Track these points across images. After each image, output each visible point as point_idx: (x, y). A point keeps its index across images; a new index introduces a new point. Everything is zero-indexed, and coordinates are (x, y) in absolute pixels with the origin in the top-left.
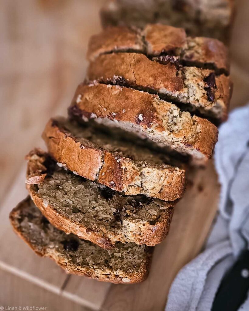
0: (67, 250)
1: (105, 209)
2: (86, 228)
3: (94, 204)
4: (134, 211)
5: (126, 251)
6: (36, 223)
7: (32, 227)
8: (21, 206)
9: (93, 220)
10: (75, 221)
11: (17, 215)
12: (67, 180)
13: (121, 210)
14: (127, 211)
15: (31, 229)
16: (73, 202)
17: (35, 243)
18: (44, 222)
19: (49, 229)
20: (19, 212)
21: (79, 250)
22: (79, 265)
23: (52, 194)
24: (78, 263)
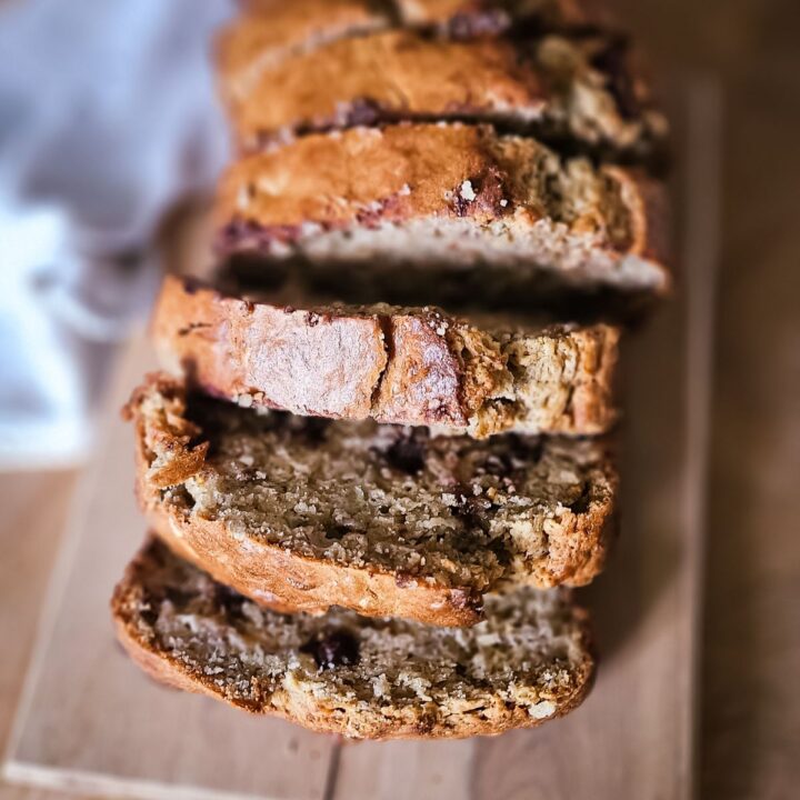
0: (331, 666)
1: (420, 505)
2: (395, 573)
3: (380, 498)
4: (511, 489)
5: (512, 621)
6: (200, 613)
7: (194, 628)
8: (139, 571)
9: (401, 544)
10: (348, 562)
11: (135, 605)
12: (270, 449)
13: (470, 494)
14: (490, 492)
15: (197, 636)
16: (317, 506)
17: (222, 675)
18: (228, 604)
19: (247, 619)
20: (138, 590)
21: (366, 659)
22: (386, 704)
23: (243, 499)
24: (381, 697)
